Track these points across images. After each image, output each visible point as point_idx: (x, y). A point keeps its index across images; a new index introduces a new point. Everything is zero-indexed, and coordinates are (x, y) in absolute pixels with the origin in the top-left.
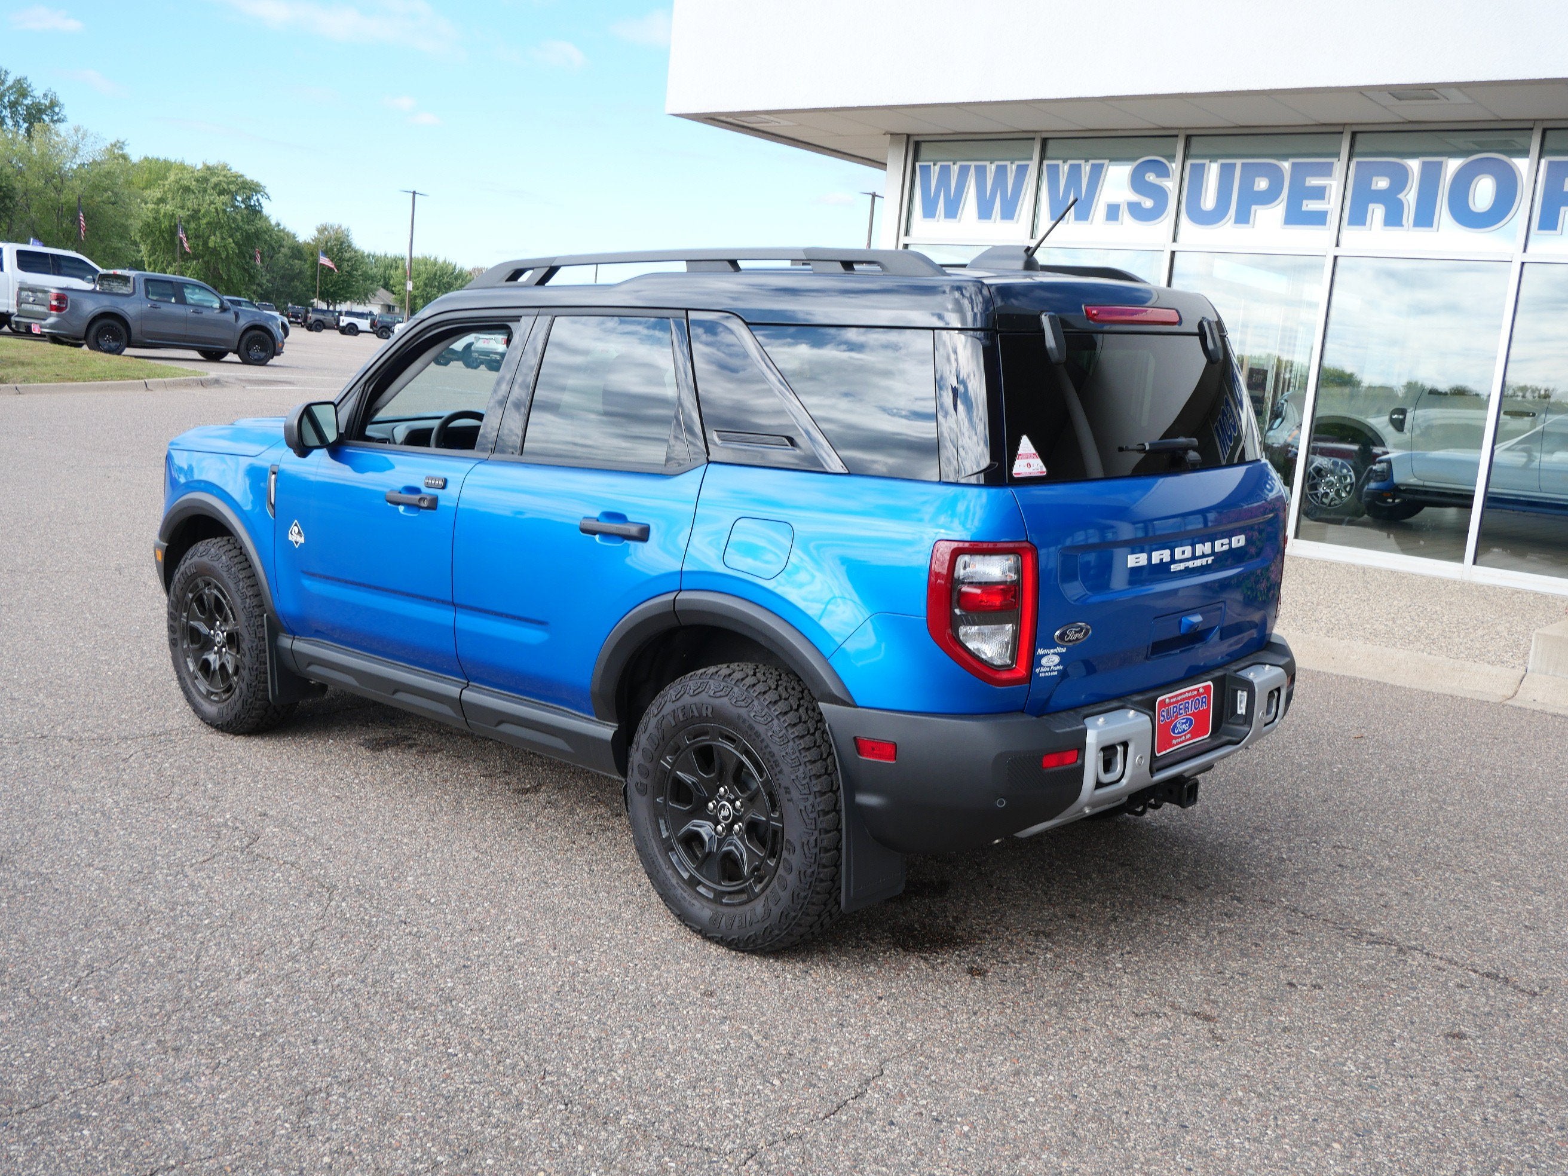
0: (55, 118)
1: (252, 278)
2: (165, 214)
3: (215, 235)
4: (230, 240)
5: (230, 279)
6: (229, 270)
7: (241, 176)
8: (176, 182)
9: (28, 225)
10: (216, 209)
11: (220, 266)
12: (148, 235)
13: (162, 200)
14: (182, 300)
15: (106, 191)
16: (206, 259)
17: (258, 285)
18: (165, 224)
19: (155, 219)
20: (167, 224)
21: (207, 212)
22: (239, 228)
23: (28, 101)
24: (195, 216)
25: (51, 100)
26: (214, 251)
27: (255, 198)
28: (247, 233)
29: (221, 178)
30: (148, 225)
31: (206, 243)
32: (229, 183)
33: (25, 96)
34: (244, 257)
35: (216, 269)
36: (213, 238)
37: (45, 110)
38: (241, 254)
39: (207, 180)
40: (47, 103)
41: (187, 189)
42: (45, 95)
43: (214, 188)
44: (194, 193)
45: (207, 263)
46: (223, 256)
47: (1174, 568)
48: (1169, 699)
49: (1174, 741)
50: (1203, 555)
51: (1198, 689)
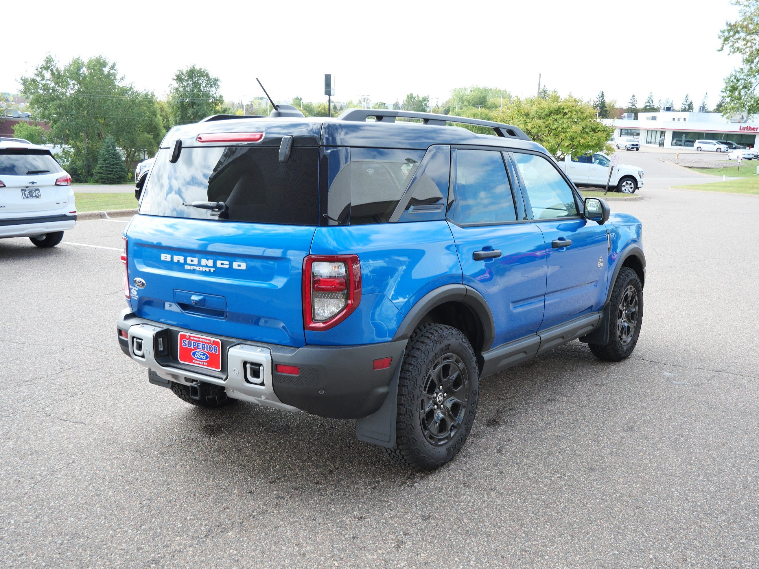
47: (187, 267)
48: (190, 336)
49: (194, 361)
50: (206, 266)
51: (210, 340)
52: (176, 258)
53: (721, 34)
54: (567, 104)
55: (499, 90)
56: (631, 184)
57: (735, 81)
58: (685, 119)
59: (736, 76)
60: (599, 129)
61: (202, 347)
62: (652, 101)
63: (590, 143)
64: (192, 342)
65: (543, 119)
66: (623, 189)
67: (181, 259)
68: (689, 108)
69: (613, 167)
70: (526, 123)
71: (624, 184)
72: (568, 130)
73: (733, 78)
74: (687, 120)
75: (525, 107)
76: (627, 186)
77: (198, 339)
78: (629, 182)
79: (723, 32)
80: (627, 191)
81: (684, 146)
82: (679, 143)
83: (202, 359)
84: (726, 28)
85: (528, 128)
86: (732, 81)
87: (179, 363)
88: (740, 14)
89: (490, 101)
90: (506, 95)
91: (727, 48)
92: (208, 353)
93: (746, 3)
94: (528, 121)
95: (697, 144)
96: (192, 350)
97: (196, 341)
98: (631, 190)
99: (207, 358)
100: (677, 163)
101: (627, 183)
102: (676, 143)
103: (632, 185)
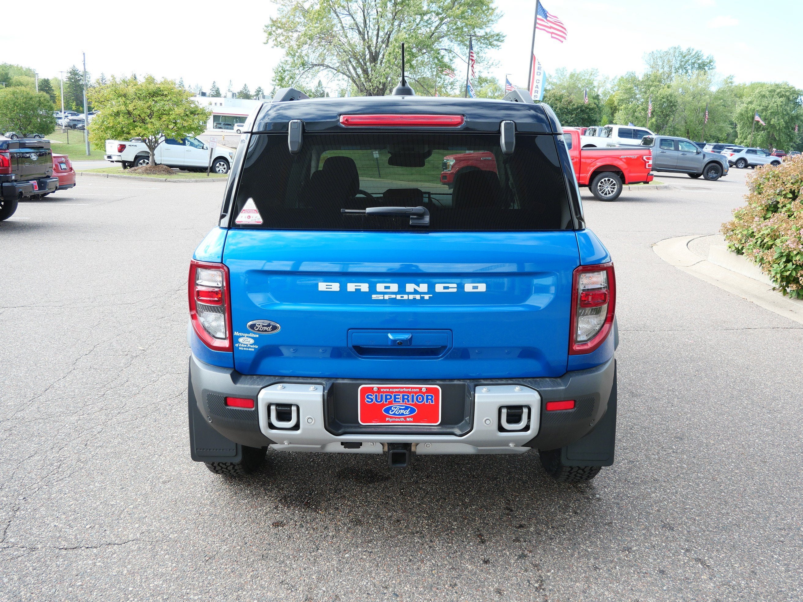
0: (711, 67)
1: (791, 139)
2: (751, 109)
3: (774, 118)
4: (782, 120)
5: (780, 140)
6: (779, 135)
7: (794, 87)
8: (759, 93)
9: (682, 118)
10: (777, 105)
11: (775, 134)
12: (741, 120)
13: (751, 102)
14: (677, 149)
15: (720, 100)
16: (768, 130)
17: (795, 143)
18: (750, 114)
19: (746, 111)
20: (751, 113)
21: (772, 107)
22: (788, 114)
23: (700, 62)
24: (766, 109)
25: (710, 60)
26: (773, 127)
27: (799, 98)
28: (792, 116)
29: (782, 89)
30: (742, 115)
31: (769, 123)
32: (786, 92)
33: (699, 59)
34: (789, 129)
35: (773, 135)
36: (773, 120)
37: (707, 65)
38: (787, 127)
39: (775, 91)
40: (708, 61)
41: (764, 96)
42: (708, 57)
43: (778, 94)
44: (767, 98)
45: (769, 132)
46: (777, 128)
47: (374, 297)
48: (379, 388)
49: (387, 419)
50: (416, 292)
51: (421, 389)
52: (351, 287)
53: (265, 28)
54: (165, 86)
55: (21, 67)
56: (223, 165)
57: (282, 71)
58: (221, 104)
59: (283, 67)
60: (198, 112)
61: (403, 399)
62: (183, 86)
63: (193, 126)
64: (384, 395)
65: (143, 100)
66: (217, 169)
67: (364, 287)
68: (217, 94)
69: (212, 149)
70: (126, 104)
71: (218, 165)
72: (171, 113)
73: (280, 69)
74: (223, 104)
75: (122, 88)
76: (221, 167)
77: (395, 390)
78: (222, 163)
79: (267, 27)
80: (221, 172)
81: (225, 129)
82: (219, 126)
83: (403, 414)
84: (270, 23)
85: (129, 109)
86: (280, 71)
87: (360, 426)
88: (279, 12)
89: (14, 79)
90: (29, 73)
91: (271, 43)
92: (415, 405)
93: (282, 2)
94: (128, 102)
95: (236, 127)
96: (384, 405)
97: (392, 392)
98: (224, 171)
99: (412, 411)
100: (225, 145)
101: (220, 164)
102: (216, 126)
103: (225, 166)
